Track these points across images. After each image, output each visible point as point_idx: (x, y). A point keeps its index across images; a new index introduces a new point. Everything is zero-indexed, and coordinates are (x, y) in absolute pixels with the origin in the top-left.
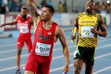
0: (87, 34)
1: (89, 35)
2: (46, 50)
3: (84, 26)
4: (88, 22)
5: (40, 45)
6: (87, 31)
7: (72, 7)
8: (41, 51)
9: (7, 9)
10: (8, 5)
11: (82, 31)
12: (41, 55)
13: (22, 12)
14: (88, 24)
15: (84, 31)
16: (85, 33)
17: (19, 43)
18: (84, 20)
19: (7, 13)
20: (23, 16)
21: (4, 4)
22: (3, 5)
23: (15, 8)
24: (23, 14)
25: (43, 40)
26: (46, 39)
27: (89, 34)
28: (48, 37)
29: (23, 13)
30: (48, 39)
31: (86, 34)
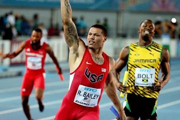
0: (145, 81)
1: (147, 83)
2: (93, 97)
3: (139, 67)
4: (145, 61)
5: (85, 89)
6: (144, 76)
7: (117, 29)
8: (85, 99)
9: (15, 32)
10: (16, 26)
11: (136, 75)
12: (84, 105)
13: (34, 36)
14: (146, 64)
15: (139, 76)
16: (142, 78)
17: (24, 90)
18: (139, 58)
19: (15, 38)
20: (34, 42)
21: (10, 24)
22: (8, 26)
23: (26, 30)
24: (35, 40)
25: (92, 82)
26: (98, 79)
27: (147, 81)
28: (102, 76)
29: (35, 38)
30: (101, 79)
31: (143, 80)
